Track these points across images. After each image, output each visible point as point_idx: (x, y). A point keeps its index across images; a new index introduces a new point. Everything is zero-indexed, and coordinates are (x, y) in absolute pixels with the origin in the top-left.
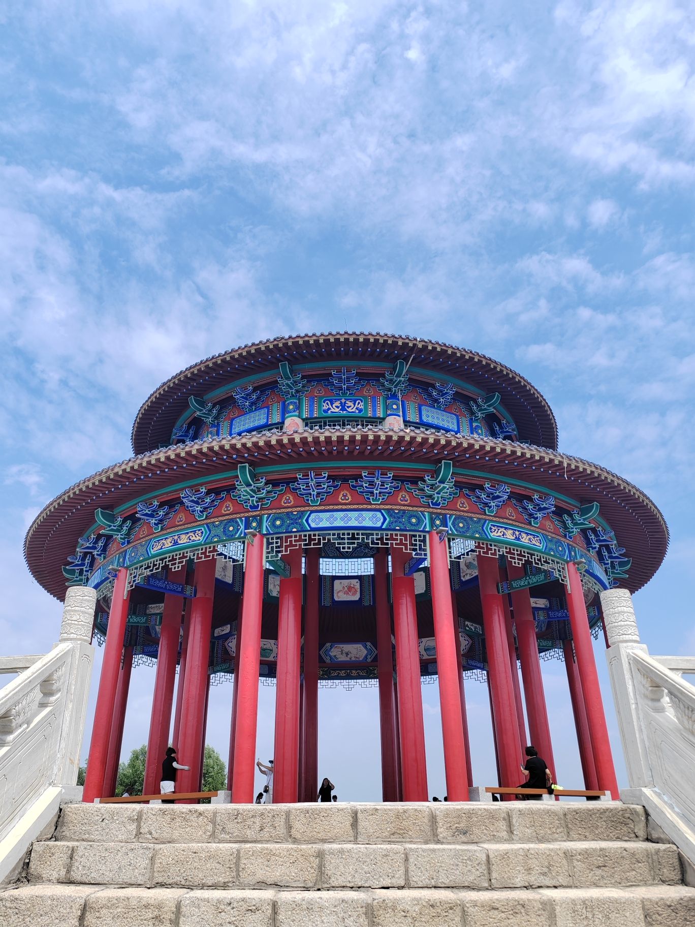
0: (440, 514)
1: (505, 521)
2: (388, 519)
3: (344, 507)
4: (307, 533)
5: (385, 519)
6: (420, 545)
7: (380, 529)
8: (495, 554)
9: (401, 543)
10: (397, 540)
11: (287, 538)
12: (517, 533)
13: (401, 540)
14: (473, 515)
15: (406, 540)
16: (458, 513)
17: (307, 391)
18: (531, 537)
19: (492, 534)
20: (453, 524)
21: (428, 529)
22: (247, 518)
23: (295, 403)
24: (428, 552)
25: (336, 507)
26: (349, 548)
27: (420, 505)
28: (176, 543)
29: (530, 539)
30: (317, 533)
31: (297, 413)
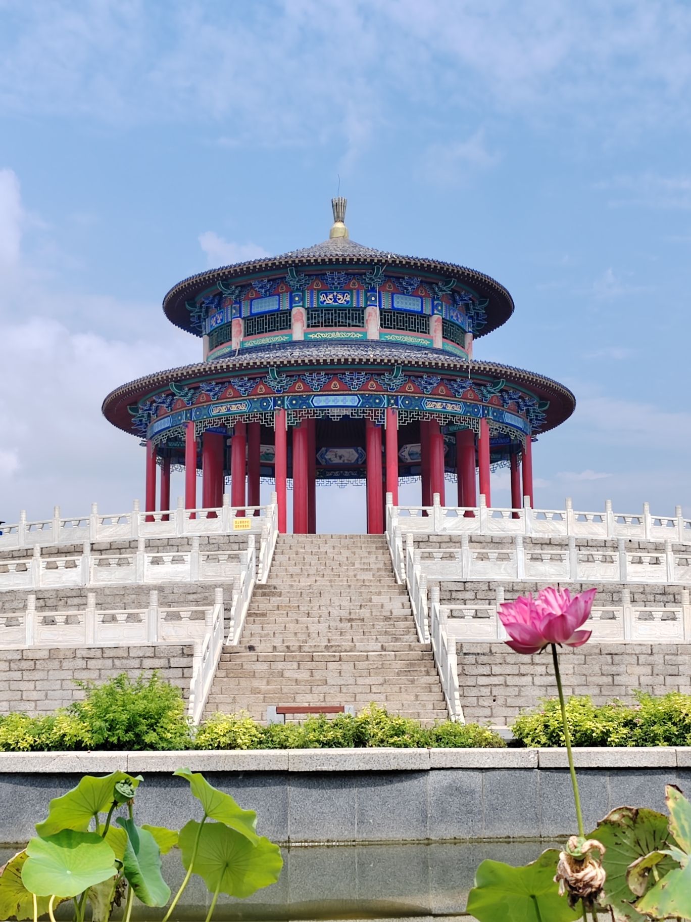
0: (394, 395)
1: (437, 397)
2: (361, 401)
3: (335, 393)
4: (312, 409)
5: (360, 401)
6: (381, 416)
7: (356, 407)
8: (428, 419)
9: (369, 415)
10: (366, 413)
11: (300, 411)
12: (444, 404)
13: (369, 413)
14: (415, 395)
15: (372, 413)
16: (406, 394)
17: (308, 284)
18: (454, 405)
19: (426, 407)
20: (402, 402)
21: (386, 406)
22: (275, 398)
23: (300, 295)
24: (385, 420)
25: (330, 393)
26: (337, 419)
27: (381, 390)
28: (229, 410)
29: (453, 407)
30: (318, 409)
31: (301, 304)
